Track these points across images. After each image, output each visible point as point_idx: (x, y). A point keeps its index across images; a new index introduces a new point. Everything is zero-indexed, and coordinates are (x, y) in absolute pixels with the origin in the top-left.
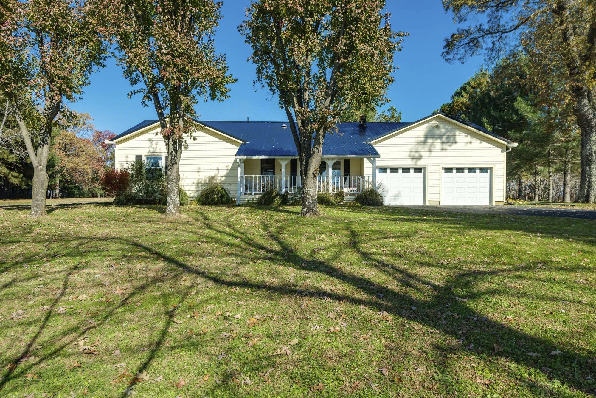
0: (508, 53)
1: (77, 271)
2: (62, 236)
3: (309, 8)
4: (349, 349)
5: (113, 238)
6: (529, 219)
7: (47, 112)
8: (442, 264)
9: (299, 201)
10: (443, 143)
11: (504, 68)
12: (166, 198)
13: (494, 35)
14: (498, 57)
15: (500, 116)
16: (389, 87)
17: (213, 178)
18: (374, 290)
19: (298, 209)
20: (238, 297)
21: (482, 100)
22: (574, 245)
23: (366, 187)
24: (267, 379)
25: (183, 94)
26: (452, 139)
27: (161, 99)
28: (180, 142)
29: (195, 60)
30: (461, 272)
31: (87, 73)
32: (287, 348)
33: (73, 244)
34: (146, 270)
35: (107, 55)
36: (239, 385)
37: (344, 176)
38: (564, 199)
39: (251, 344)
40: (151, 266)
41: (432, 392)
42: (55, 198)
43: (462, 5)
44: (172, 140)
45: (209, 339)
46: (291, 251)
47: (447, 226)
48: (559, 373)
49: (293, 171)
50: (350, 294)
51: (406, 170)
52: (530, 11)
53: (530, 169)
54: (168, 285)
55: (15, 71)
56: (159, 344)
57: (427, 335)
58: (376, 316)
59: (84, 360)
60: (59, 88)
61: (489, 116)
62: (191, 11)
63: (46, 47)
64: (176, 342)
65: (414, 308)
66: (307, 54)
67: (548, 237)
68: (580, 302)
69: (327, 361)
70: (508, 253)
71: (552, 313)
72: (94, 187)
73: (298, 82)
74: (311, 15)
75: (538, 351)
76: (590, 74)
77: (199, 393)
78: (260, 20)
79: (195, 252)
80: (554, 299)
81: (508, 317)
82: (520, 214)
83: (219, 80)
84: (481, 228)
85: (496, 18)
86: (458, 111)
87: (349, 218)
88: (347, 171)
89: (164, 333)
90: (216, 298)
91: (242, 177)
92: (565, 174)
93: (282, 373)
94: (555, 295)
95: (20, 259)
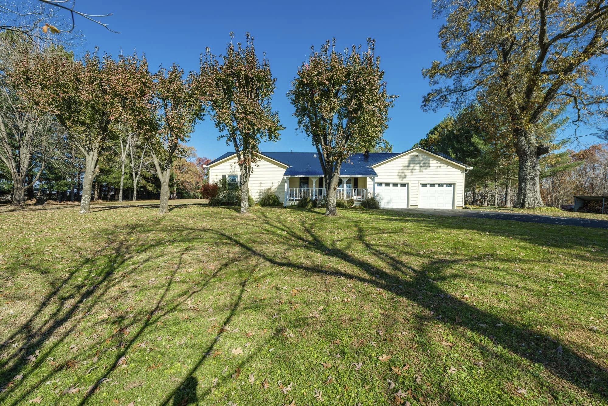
0: (467, 105)
1: (186, 252)
2: (178, 227)
3: (332, 82)
4: (357, 315)
5: (208, 230)
6: (481, 220)
7: (169, 149)
8: (420, 253)
9: (324, 205)
10: (421, 167)
11: (464, 115)
12: (240, 201)
13: (458, 93)
14: (460, 108)
15: (461, 147)
16: (384, 131)
17: (269, 189)
18: (373, 271)
19: (323, 210)
20: (286, 274)
21: (448, 136)
22: (513, 241)
23: (368, 196)
24: (303, 335)
25: (251, 138)
26: (427, 164)
27: (238, 141)
28: (249, 168)
29: (259, 116)
30: (433, 260)
31: (193, 124)
32: (316, 312)
33: (185, 233)
34: (228, 253)
35: (205, 113)
36: (286, 337)
37: (354, 189)
38: (505, 204)
39: (293, 308)
40: (231, 250)
41: (412, 350)
42: (174, 199)
43: (435, 73)
44: (245, 167)
45: (267, 303)
46: (319, 241)
47: (423, 225)
48: (502, 340)
49: (320, 185)
50: (357, 275)
51: (395, 185)
52: (484, 76)
53: (481, 184)
54: (242, 264)
55: (151, 124)
56: (236, 305)
57: (409, 307)
58: (374, 291)
59: (191, 314)
60: (176, 135)
61: (453, 147)
62: (256, 85)
63: (169, 109)
64: (247, 304)
65: (400, 286)
66: (331, 110)
67: (494, 235)
68: (517, 286)
69: (342, 323)
70: (466, 246)
71: (497, 294)
72: (197, 192)
73: (324, 129)
74: (334, 86)
75: (486, 323)
76: (526, 120)
77: (261, 341)
78: (300, 89)
79: (258, 240)
80: (498, 283)
81: (465, 295)
82: (474, 217)
83: (274, 128)
84: (447, 227)
85: (459, 81)
86: (432, 144)
87: (357, 218)
88: (356, 186)
89: (240, 298)
90: (271, 274)
91: (287, 189)
92: (507, 187)
93: (313, 331)
94: (499, 280)
95: (153, 243)
